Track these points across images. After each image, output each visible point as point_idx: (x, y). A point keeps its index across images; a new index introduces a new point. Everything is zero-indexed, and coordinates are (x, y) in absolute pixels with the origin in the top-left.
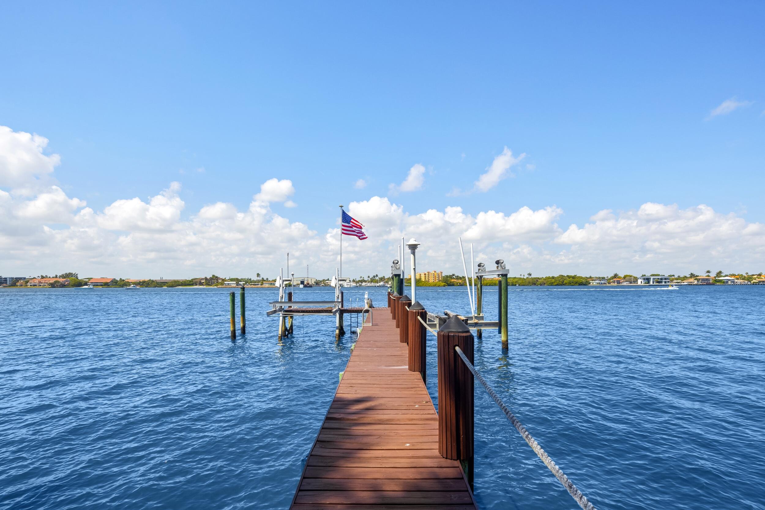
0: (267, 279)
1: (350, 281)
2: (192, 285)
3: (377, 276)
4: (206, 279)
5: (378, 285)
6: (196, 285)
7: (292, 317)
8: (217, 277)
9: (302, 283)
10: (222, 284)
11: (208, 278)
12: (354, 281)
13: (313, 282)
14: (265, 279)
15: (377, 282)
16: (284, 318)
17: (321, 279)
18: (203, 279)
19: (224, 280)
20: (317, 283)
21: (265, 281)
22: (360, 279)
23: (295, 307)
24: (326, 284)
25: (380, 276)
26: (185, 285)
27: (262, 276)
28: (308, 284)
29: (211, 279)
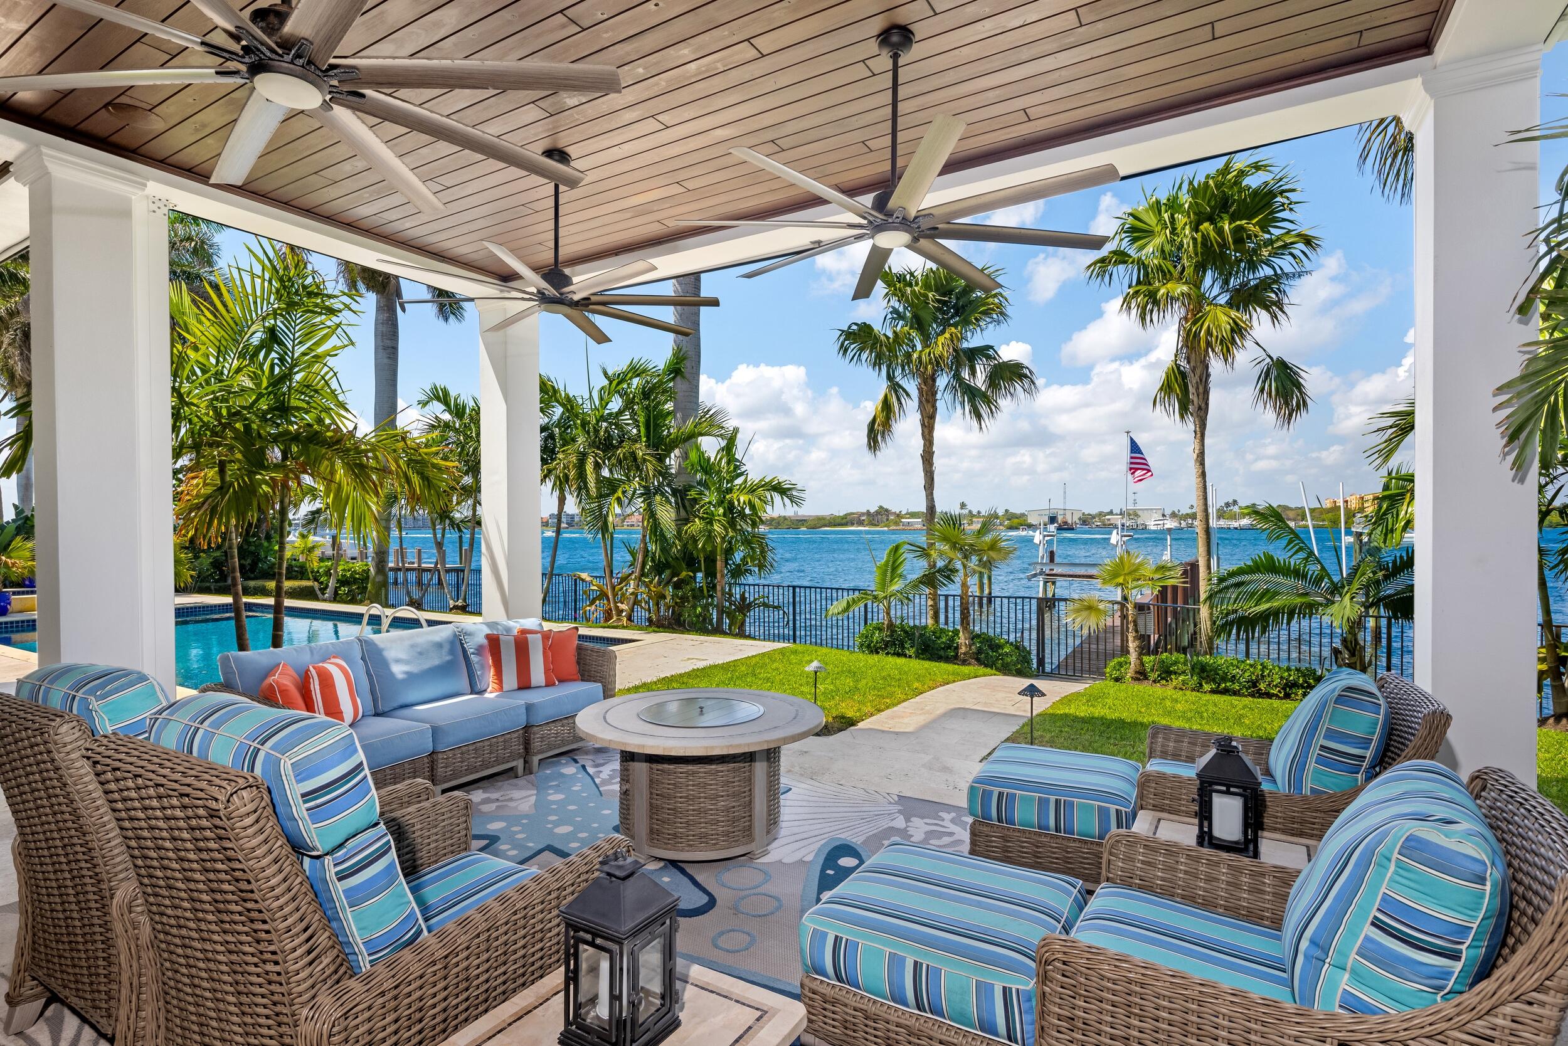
0: (979, 512)
1: (1164, 515)
2: (846, 524)
3: (1235, 502)
4: (868, 513)
5: (1236, 524)
6: (853, 524)
7: (1054, 583)
8: (887, 510)
9: (1053, 520)
10: (897, 524)
11: (872, 511)
12: (1174, 515)
13: (1076, 519)
14: (975, 513)
15: (1234, 517)
16: (1045, 583)
17: (1094, 512)
18: (863, 514)
19: (899, 516)
20: (1086, 520)
21: (974, 516)
22: (1189, 511)
23: (1058, 570)
24: (1107, 522)
25: (1243, 503)
26: (835, 525)
27: (969, 507)
28: (1066, 523)
29: (877, 513)
